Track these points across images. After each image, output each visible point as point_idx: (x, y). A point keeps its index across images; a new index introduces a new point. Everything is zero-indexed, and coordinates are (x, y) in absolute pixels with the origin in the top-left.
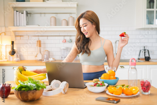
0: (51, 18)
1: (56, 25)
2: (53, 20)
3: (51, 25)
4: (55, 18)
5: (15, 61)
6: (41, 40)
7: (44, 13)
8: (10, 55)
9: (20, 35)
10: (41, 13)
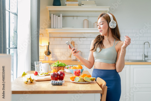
0: (84, 21)
1: (88, 28)
2: (86, 22)
3: (83, 27)
4: (88, 21)
5: (52, 61)
6: (75, 42)
7: (77, 16)
8: (46, 55)
9: (54, 36)
10: (73, 16)
